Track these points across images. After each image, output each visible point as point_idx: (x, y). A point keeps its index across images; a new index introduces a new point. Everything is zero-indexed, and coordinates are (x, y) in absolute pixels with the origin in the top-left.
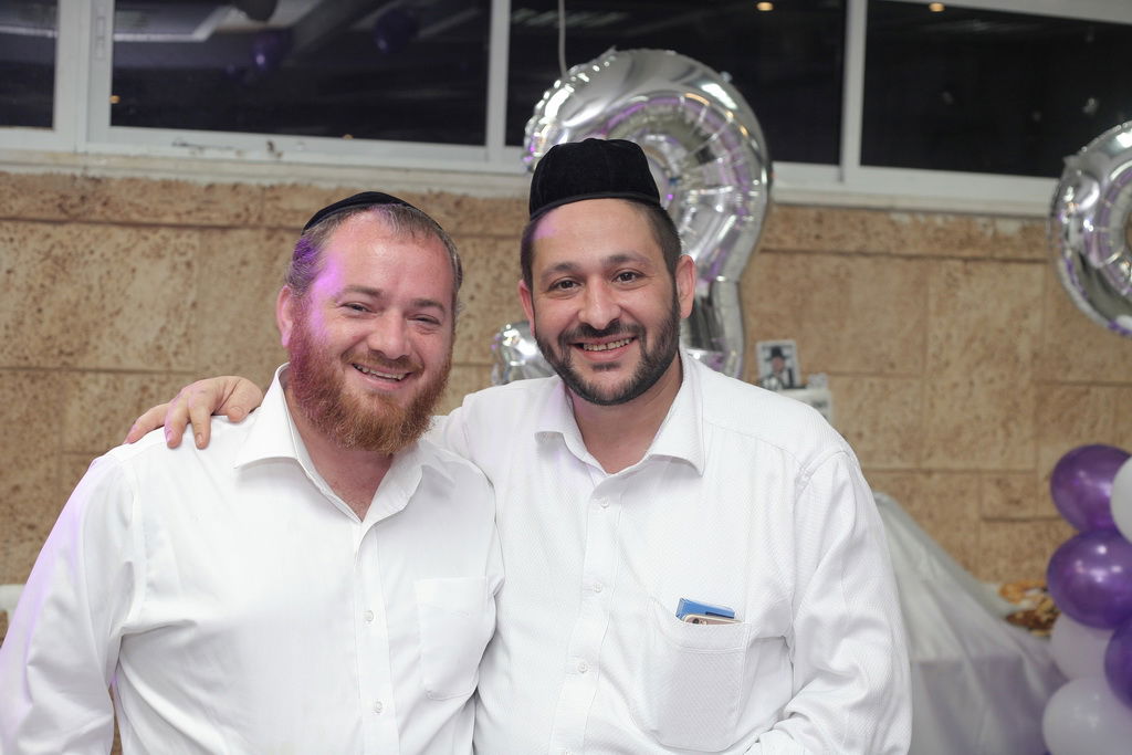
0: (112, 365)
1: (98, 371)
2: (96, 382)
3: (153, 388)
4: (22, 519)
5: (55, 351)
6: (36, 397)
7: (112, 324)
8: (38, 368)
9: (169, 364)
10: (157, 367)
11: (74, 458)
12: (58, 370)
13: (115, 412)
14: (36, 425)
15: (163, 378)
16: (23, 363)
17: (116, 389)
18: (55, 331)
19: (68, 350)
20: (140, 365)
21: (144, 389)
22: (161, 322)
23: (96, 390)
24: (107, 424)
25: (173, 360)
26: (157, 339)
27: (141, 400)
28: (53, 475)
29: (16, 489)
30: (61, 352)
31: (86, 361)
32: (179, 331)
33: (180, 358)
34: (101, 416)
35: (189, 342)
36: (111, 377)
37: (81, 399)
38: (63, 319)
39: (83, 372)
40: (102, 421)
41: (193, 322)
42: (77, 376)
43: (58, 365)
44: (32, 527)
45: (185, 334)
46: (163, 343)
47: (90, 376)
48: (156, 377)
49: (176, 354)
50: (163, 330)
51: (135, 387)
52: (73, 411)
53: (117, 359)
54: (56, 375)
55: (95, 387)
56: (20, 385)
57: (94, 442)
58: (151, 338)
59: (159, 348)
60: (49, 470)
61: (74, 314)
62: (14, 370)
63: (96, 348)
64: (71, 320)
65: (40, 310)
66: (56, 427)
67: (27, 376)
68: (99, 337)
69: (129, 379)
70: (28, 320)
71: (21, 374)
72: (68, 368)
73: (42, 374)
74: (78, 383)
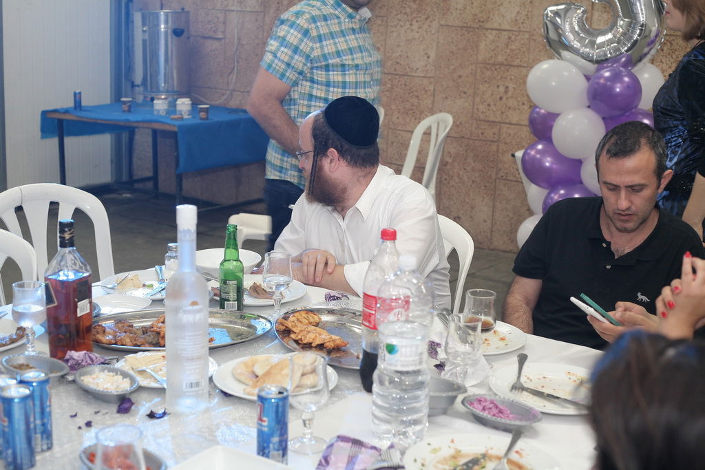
0: (498, 27)
1: (493, 29)
2: (491, 34)
3: (513, 37)
4: (461, 89)
5: (477, 20)
6: (469, 39)
7: (499, 10)
8: (470, 27)
9: (520, 28)
10: (515, 29)
11: (481, 65)
12: (478, 28)
13: (498, 47)
14: (469, 51)
15: (517, 33)
16: (465, 25)
17: (498, 37)
18: (477, 12)
19: (482, 20)
20: (508, 27)
21: (510, 38)
22: (517, 9)
23: (491, 37)
24: (495, 52)
25: (521, 26)
26: (516, 17)
27: (508, 42)
28: (474, 72)
29: (460, 77)
30: (479, 21)
31: (488, 25)
32: (525, 13)
33: (524, 25)
34: (492, 48)
35: (528, 18)
36: (497, 32)
37: (485, 41)
38: (481, 7)
39: (487, 29)
40: (493, 51)
41: (530, 9)
42: (485, 30)
43: (478, 26)
44: (465, 93)
45: (527, 15)
46: (518, 18)
47: (489, 31)
48: (514, 33)
49: (523, 23)
50: (518, 12)
51: (506, 37)
52: (482, 46)
53: (500, 24)
54: (477, 30)
55: (491, 36)
56: (464, 34)
57: (489, 59)
58: (513, 15)
59: (516, 20)
60: (472, 69)
61: (485, 5)
62: (462, 27)
63: (492, 19)
64: (483, 7)
65: (472, 3)
66: (475, 52)
67: (466, 30)
68: (494, 15)
69: (505, 33)
70: (468, 8)
71: (464, 29)
72: (481, 28)
73: (471, 29)
74: (485, 34)
